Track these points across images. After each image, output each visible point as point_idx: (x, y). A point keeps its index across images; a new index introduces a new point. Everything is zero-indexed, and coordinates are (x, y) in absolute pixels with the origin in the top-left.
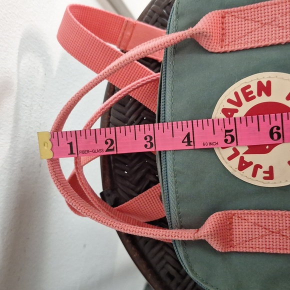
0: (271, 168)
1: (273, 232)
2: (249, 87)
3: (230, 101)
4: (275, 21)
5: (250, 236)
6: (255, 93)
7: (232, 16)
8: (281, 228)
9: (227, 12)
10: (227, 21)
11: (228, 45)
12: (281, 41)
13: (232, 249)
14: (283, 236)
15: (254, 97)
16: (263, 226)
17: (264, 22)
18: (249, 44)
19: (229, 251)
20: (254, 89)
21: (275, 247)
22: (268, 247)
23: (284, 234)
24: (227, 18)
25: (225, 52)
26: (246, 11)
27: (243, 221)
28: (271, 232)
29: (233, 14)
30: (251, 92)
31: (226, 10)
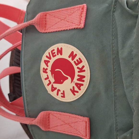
0: (64, 91)
1: (66, 124)
2: (54, 50)
3: (47, 57)
4: (66, 18)
5: (57, 124)
6: (56, 54)
7: (50, 15)
8: (70, 122)
9: (48, 13)
10: (47, 18)
11: (48, 29)
12: (67, 28)
13: (49, 130)
14: (70, 126)
15: (55, 55)
16: (62, 120)
17: (61, 19)
18: (55, 29)
19: (48, 130)
20: (56, 51)
21: (67, 131)
22: (64, 130)
23: (71, 125)
24: (47, 16)
25: (46, 33)
26: (55, 13)
27: (54, 117)
28: (65, 124)
29: (50, 14)
30: (55, 53)
31: (47, 12)
